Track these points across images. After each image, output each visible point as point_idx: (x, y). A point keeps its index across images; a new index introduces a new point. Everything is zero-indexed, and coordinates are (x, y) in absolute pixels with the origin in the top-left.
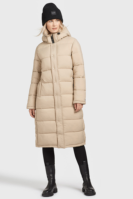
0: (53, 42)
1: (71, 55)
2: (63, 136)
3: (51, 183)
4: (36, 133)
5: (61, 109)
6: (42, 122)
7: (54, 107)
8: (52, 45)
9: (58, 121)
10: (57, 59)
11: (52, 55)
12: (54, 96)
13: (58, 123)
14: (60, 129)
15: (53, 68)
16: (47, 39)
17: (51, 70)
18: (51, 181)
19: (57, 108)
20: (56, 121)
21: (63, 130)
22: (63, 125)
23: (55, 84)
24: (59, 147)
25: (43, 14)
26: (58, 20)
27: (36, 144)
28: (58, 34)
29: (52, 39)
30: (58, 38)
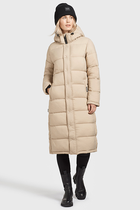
0: (66, 42)
1: (86, 56)
2: (75, 141)
3: (69, 192)
4: (50, 138)
5: (73, 113)
6: (54, 127)
7: (66, 111)
8: (65, 46)
9: (70, 126)
10: (70, 61)
11: (65, 57)
12: (65, 99)
13: (70, 128)
14: (72, 134)
15: (65, 70)
16: (60, 39)
17: (64, 72)
18: (69, 190)
19: (68, 112)
20: (67, 125)
21: (76, 134)
22: (76, 130)
23: (67, 86)
24: (72, 153)
25: (56, 13)
26: (72, 18)
27: (50, 151)
28: (71, 34)
29: (65, 39)
30: (72, 39)
